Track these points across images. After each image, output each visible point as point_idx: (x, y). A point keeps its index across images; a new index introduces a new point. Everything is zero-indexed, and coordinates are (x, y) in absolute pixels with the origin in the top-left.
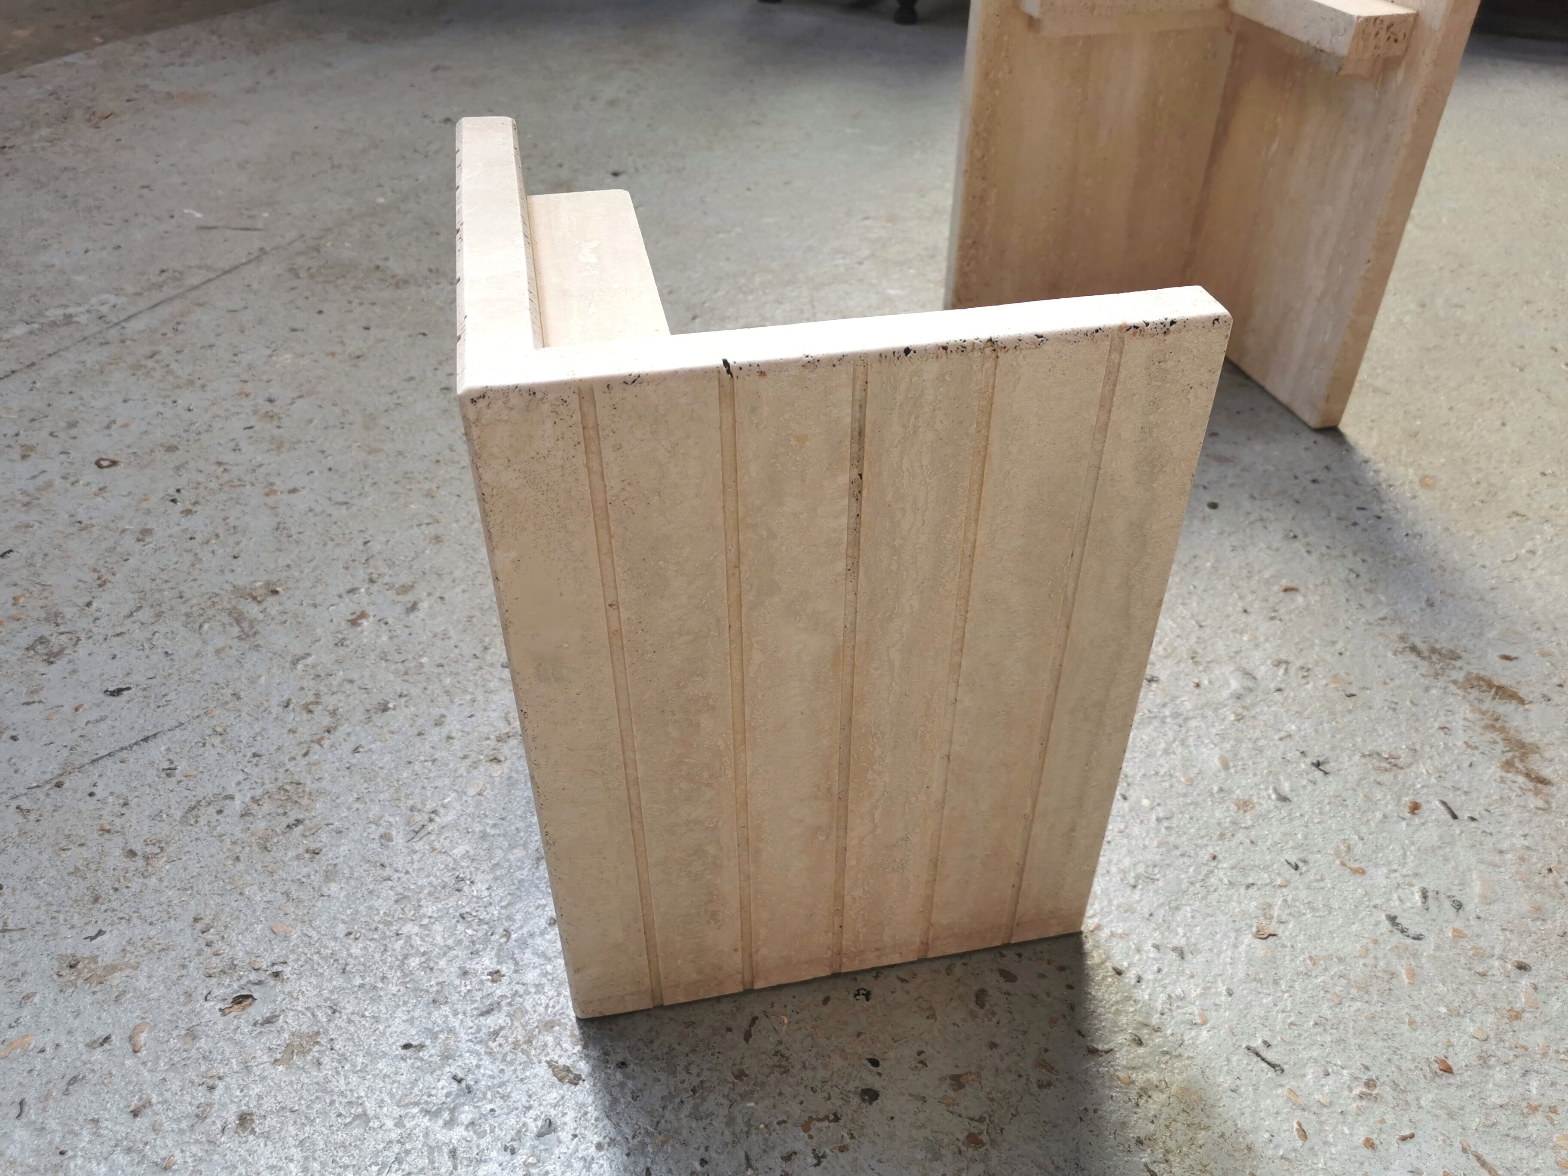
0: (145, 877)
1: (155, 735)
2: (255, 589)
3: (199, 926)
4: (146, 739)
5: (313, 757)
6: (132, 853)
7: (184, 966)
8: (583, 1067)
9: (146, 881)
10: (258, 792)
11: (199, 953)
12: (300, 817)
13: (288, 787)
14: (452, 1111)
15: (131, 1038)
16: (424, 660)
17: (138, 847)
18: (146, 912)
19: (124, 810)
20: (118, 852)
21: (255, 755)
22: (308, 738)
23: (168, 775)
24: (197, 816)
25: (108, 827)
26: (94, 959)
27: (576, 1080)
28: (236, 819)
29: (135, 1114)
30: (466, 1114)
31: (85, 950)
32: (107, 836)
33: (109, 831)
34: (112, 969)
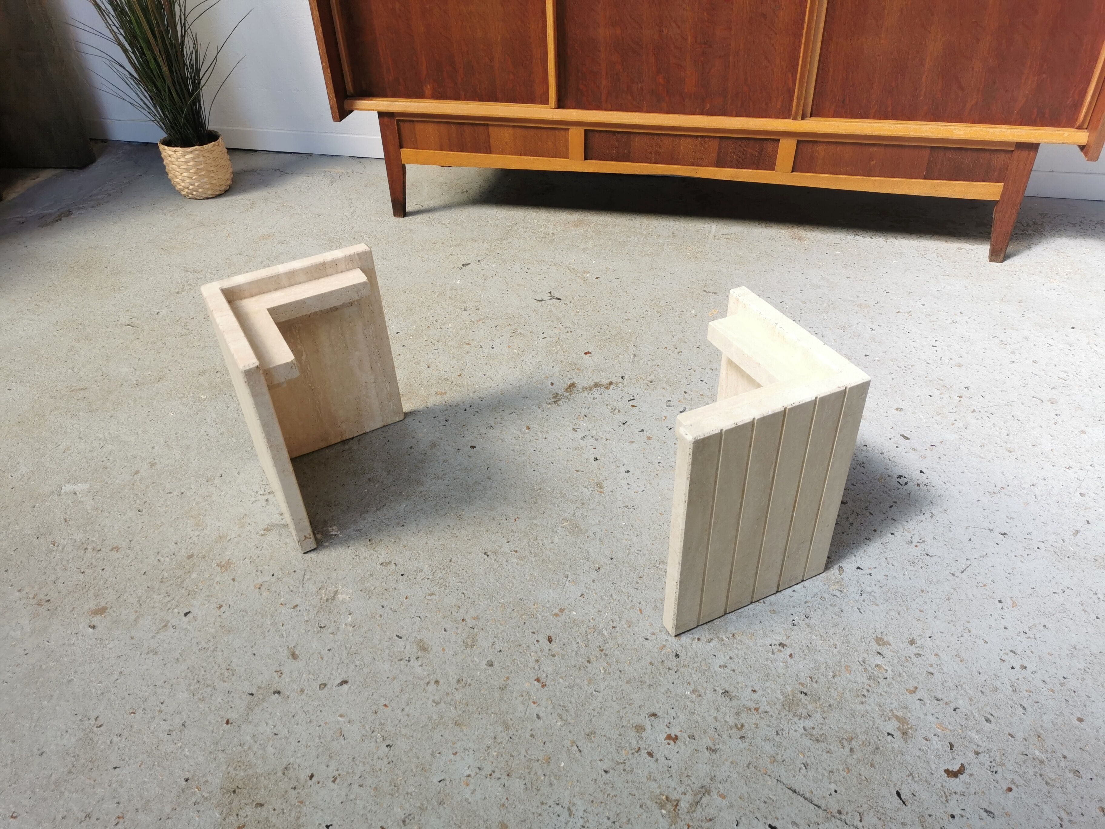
0: (858, 736)
1: (790, 789)
2: (669, 812)
3: (864, 700)
4: (794, 791)
5: (767, 708)
6: (851, 750)
7: (881, 694)
8: (836, 567)
9: (859, 734)
10: (796, 719)
11: (873, 692)
12: (799, 694)
13: (787, 709)
14: (870, 593)
15: (914, 692)
16: (688, 693)
17: (847, 750)
18: (871, 723)
19: (835, 771)
20: (855, 756)
21: (778, 734)
22: (758, 716)
23: (808, 765)
24: (821, 736)
25: (846, 770)
26: (899, 728)
27: (841, 567)
28: (813, 718)
29: (932, 674)
30: (869, 589)
31: (898, 734)
32: (850, 768)
33: (848, 768)
34: (897, 718)
